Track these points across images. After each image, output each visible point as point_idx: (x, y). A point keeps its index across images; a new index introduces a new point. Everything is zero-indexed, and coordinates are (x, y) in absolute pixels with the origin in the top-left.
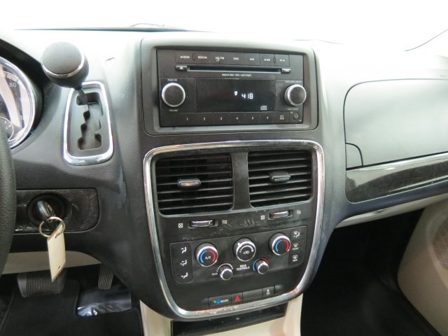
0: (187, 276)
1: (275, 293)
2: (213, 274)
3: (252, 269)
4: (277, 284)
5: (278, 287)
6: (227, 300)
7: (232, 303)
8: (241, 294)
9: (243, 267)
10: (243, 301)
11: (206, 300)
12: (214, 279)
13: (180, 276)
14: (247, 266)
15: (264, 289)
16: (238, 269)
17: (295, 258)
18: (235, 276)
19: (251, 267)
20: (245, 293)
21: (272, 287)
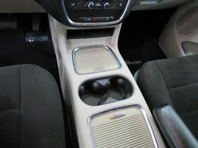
0: (74, 4)
1: (110, 20)
2: (85, 6)
3: (102, 6)
4: (112, 16)
5: (112, 17)
6: (90, 19)
7: (92, 21)
8: (96, 18)
9: (98, 5)
10: (97, 21)
11: (82, 18)
12: (85, 8)
13: (71, 4)
14: (100, 4)
15: (106, 17)
16: (96, 5)
17: (121, 4)
18: (94, 8)
19: (102, 5)
20: (98, 18)
21: (109, 17)
